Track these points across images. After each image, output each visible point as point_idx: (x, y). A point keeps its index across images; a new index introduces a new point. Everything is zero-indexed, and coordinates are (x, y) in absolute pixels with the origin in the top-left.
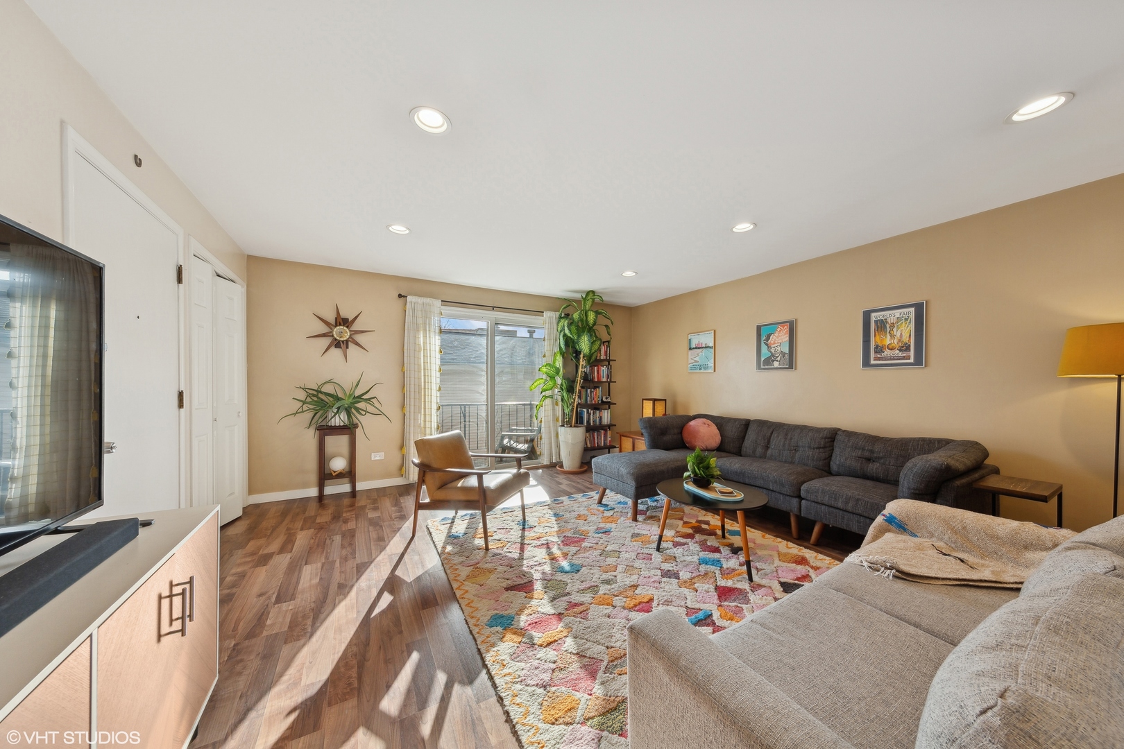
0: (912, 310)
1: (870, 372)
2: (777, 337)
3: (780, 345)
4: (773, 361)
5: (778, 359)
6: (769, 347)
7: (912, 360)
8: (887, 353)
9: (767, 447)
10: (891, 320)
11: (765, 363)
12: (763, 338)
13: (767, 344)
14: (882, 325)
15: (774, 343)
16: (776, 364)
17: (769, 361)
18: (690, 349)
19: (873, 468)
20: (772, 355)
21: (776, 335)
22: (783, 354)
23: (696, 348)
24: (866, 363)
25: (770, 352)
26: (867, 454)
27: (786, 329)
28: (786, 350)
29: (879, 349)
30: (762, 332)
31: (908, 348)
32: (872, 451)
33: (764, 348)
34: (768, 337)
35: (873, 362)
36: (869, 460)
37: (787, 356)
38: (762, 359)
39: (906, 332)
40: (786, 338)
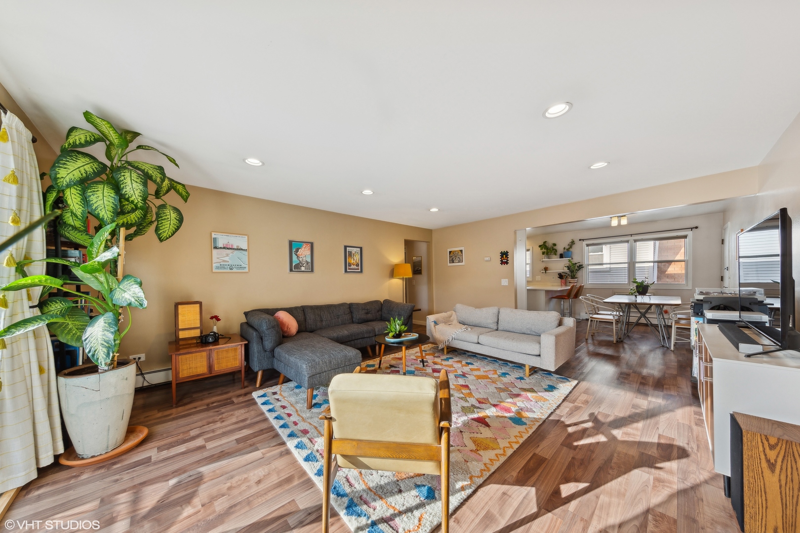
0: (359, 249)
1: (348, 275)
2: (304, 251)
3: (305, 257)
4: (301, 266)
5: (305, 265)
6: (298, 257)
7: (359, 270)
8: (352, 267)
9: (322, 321)
10: (353, 252)
11: (294, 268)
12: (294, 250)
13: (296, 255)
14: (350, 253)
15: (302, 255)
16: (303, 269)
17: (298, 266)
18: (216, 248)
19: (370, 316)
20: (300, 262)
21: (303, 249)
22: (307, 263)
23: (224, 248)
24: (346, 271)
25: (300, 260)
26: (366, 311)
27: (309, 246)
28: (309, 260)
29: (350, 265)
30: (293, 247)
31: (358, 266)
32: (367, 310)
33: (294, 257)
34: (297, 250)
35: (348, 270)
36: (367, 313)
37: (310, 264)
38: (294, 265)
39: (357, 258)
40: (309, 253)
